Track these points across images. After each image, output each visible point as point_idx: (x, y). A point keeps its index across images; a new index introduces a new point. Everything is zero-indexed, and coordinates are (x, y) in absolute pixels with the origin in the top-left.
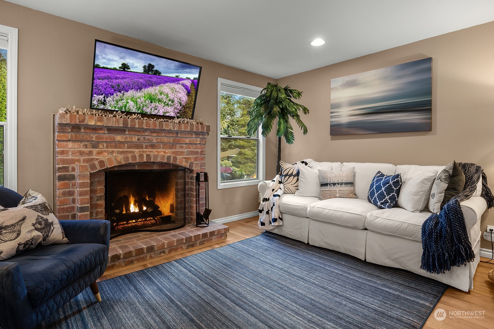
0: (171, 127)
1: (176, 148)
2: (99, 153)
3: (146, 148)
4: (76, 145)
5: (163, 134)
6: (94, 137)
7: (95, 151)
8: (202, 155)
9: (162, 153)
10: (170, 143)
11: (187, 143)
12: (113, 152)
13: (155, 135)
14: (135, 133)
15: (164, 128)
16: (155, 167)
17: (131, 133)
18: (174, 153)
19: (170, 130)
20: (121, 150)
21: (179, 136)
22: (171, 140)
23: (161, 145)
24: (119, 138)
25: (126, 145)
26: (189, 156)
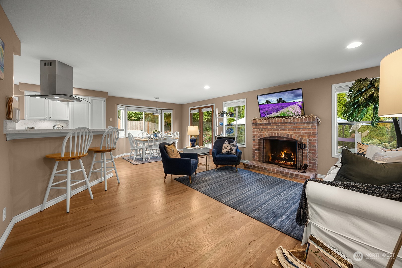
0: (289, 121)
1: (296, 131)
2: (263, 132)
3: (280, 130)
4: (257, 130)
5: (287, 124)
6: (261, 127)
7: (262, 131)
8: (314, 134)
9: (288, 133)
10: (292, 128)
11: (302, 128)
12: (268, 132)
13: (283, 125)
14: (274, 125)
15: (286, 121)
16: (285, 139)
17: (273, 125)
18: (294, 133)
19: (289, 122)
20: (270, 131)
21: (296, 124)
22: (292, 127)
23: (288, 129)
24: (269, 127)
25: (272, 129)
26: (304, 135)
